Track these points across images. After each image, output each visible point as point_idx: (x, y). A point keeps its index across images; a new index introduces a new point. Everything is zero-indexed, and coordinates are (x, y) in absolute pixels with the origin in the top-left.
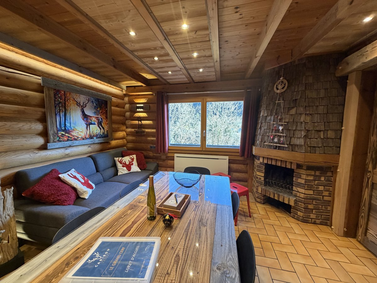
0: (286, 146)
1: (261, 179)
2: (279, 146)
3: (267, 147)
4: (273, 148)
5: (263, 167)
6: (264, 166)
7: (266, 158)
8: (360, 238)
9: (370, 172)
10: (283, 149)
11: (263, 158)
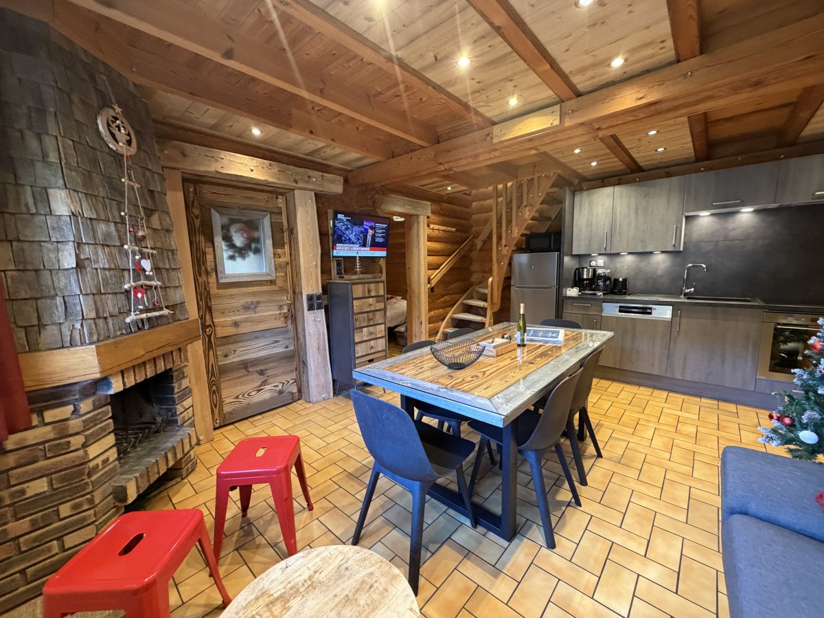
0: (166, 312)
1: (111, 460)
2: (149, 319)
3: (119, 333)
4: (136, 328)
5: (107, 413)
6: (109, 408)
7: (128, 369)
8: (218, 422)
9: (210, 326)
10: (156, 323)
11: (122, 373)
